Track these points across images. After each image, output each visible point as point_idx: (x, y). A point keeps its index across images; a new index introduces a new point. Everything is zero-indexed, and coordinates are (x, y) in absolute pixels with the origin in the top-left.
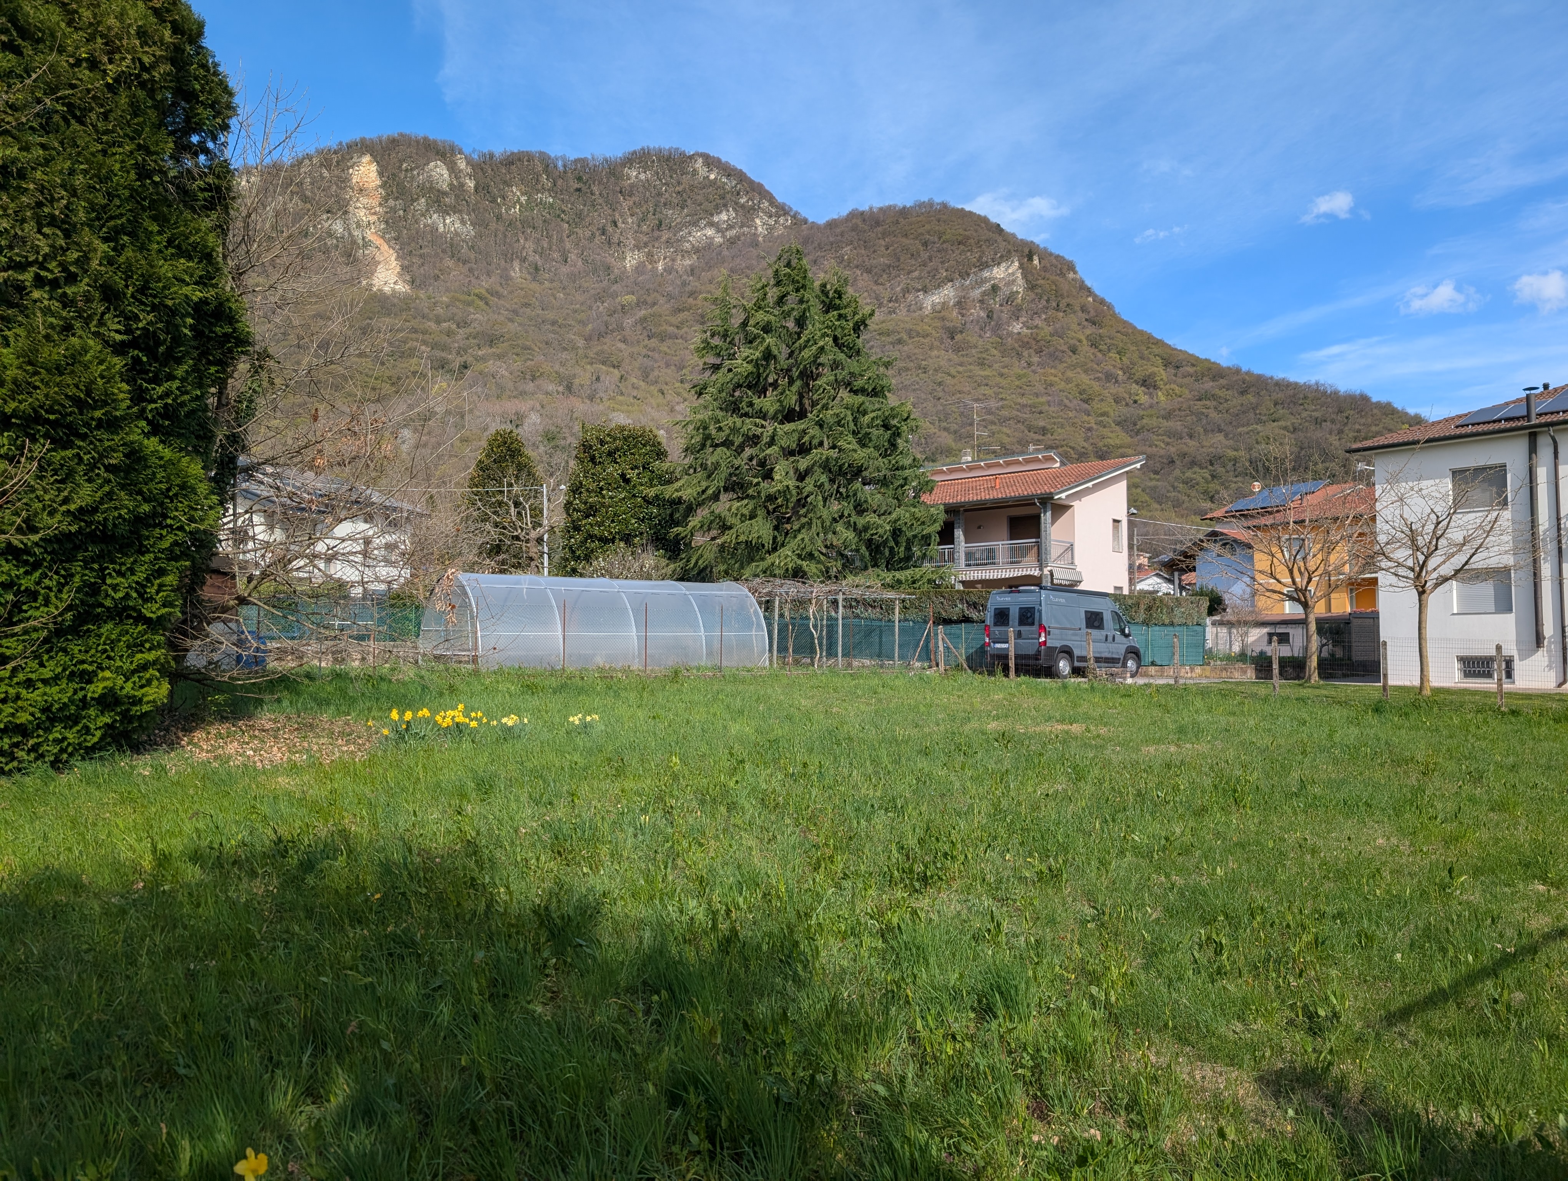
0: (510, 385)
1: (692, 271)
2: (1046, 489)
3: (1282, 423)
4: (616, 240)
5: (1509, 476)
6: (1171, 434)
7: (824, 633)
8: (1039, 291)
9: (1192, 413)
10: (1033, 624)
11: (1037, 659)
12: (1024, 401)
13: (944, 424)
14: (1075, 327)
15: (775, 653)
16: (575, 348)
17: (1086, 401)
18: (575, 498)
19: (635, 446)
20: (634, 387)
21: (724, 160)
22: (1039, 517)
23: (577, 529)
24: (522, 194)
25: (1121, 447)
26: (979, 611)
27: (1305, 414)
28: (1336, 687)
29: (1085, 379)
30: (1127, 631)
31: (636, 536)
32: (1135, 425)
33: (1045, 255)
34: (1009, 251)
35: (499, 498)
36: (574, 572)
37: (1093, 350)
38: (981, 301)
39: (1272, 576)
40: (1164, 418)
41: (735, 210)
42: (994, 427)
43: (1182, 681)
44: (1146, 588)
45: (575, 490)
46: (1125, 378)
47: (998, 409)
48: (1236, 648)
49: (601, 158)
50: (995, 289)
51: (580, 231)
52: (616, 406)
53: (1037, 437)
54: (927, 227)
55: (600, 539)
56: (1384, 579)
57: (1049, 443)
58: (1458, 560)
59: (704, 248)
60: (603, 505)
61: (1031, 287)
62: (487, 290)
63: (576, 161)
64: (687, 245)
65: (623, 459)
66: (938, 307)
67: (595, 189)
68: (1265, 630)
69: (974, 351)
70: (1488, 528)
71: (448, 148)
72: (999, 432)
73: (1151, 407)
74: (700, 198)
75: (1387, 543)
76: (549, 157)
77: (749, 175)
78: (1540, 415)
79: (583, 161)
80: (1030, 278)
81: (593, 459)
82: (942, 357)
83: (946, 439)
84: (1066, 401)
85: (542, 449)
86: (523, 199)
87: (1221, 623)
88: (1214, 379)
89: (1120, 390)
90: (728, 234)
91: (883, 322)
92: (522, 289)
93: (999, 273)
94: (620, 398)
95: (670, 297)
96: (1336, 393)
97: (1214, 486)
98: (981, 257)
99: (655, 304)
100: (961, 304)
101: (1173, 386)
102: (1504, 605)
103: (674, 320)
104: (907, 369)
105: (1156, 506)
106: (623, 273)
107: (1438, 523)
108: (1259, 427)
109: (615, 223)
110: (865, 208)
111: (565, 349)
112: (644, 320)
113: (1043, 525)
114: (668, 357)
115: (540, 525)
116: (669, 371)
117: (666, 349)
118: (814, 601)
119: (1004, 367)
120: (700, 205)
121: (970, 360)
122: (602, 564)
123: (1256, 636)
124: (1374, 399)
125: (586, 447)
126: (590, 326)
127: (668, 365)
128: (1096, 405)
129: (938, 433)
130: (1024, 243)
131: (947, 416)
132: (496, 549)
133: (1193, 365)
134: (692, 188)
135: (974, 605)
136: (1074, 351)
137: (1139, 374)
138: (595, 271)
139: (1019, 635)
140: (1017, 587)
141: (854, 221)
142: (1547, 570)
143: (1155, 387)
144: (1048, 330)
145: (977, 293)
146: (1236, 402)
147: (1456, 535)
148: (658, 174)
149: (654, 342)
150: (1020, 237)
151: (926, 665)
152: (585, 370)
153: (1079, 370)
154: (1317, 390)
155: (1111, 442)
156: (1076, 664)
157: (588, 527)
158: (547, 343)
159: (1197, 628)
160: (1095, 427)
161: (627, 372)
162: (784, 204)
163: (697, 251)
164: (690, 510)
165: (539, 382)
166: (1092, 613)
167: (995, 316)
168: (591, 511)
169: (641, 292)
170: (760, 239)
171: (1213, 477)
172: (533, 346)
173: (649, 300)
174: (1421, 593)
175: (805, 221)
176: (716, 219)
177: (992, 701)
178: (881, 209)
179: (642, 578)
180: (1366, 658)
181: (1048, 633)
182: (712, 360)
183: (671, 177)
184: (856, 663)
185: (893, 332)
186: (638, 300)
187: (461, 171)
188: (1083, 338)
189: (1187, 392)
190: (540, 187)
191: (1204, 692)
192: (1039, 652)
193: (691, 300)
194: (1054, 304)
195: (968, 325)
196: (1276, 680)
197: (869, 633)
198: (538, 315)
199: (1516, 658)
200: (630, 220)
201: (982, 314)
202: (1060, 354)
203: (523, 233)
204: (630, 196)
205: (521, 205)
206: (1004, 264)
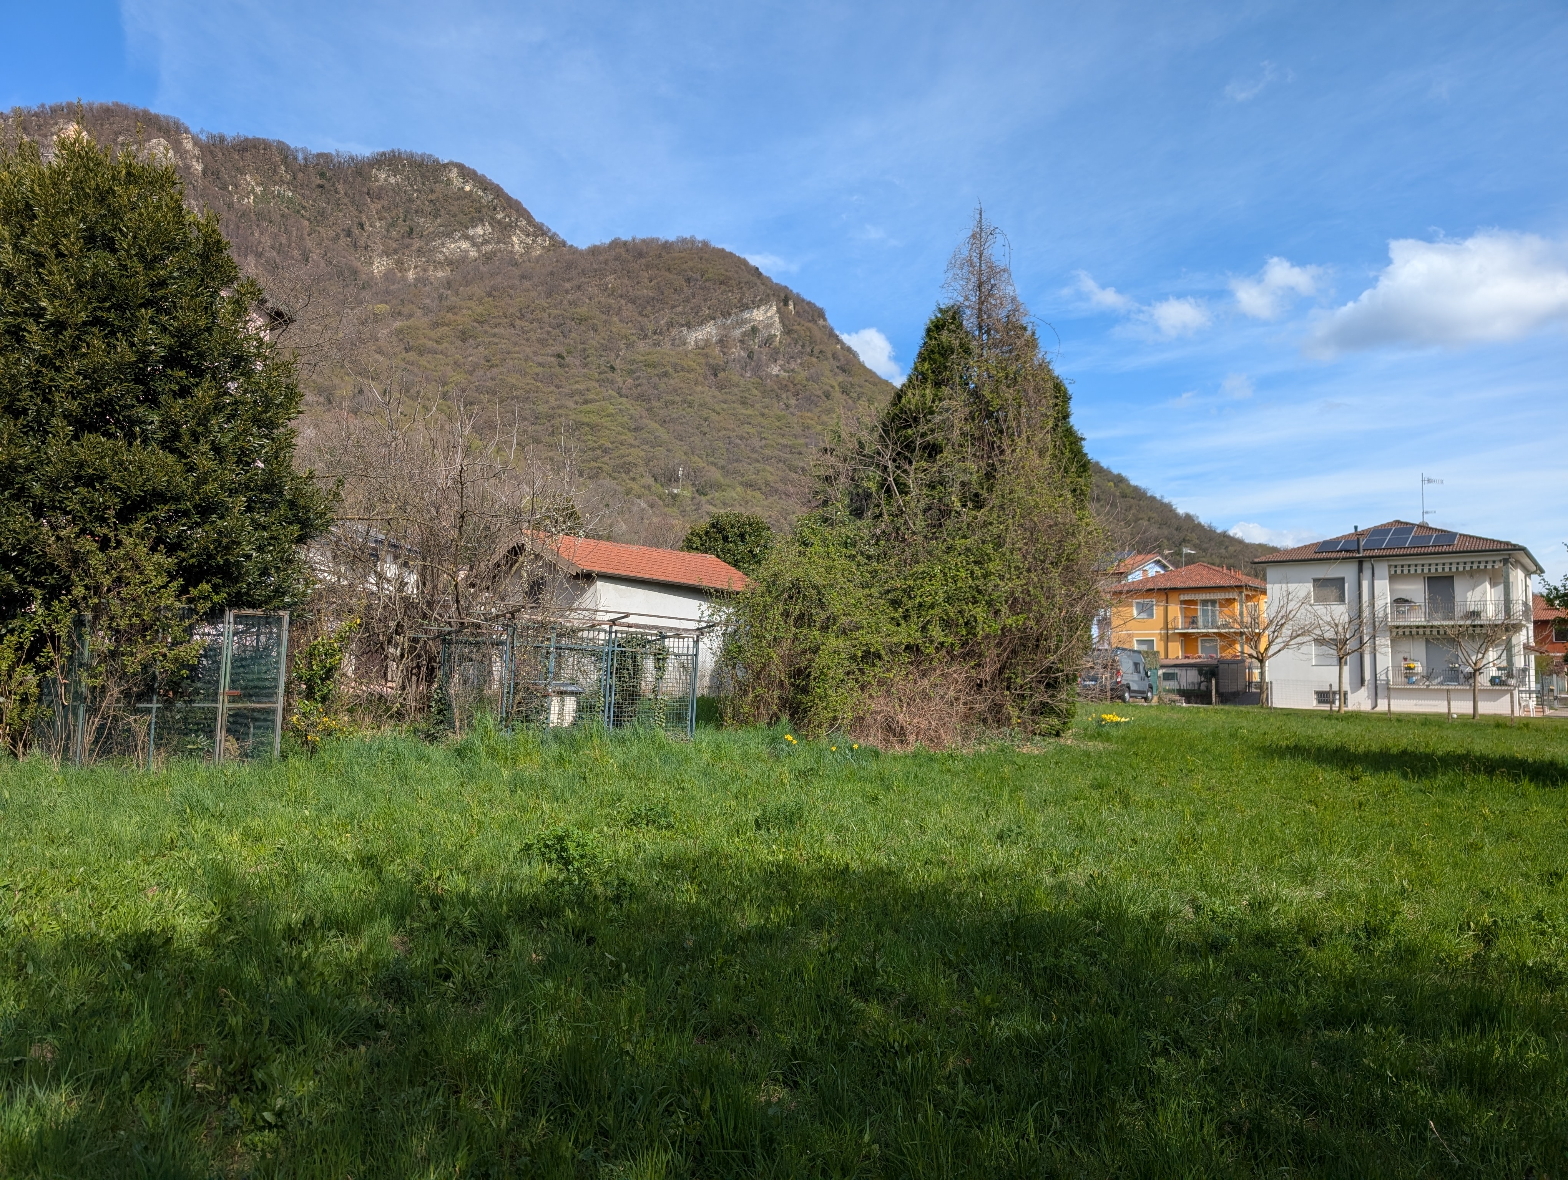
1: (449, 284)
4: (362, 243)
5: (1347, 584)
8: (795, 336)
12: (784, 441)
13: (712, 459)
14: (827, 373)
21: (480, 172)
24: (258, 184)
33: (799, 301)
34: (768, 295)
37: (844, 397)
38: (742, 342)
41: (491, 225)
42: (758, 465)
47: (761, 447)
49: (346, 155)
50: (754, 330)
51: (323, 231)
53: (798, 477)
54: (690, 264)
59: (458, 261)
61: (788, 331)
63: (319, 155)
64: (440, 256)
66: (701, 344)
67: (340, 187)
69: (736, 389)
71: (171, 124)
72: (764, 470)
74: (454, 209)
76: (288, 148)
77: (506, 190)
78: (1363, 549)
79: (326, 157)
80: (787, 323)
82: (706, 393)
83: (716, 474)
86: (259, 189)
90: (484, 249)
91: (648, 354)
93: (758, 315)
95: (427, 310)
98: (741, 299)
99: (410, 316)
100: (723, 342)
102: (1343, 661)
103: (432, 334)
104: (674, 403)
106: (372, 278)
109: (361, 226)
110: (627, 238)
112: (399, 332)
114: (430, 372)
116: (430, 387)
117: (425, 363)
119: (765, 408)
120: (455, 216)
121: (734, 398)
126: (341, 334)
127: (428, 380)
129: (707, 468)
130: (779, 287)
131: (714, 451)
134: (446, 198)
136: (827, 396)
138: (340, 274)
141: (617, 250)
144: (804, 374)
145: (737, 333)
148: (409, 179)
149: (412, 356)
150: (775, 281)
152: (344, 382)
153: (832, 415)
162: (543, 224)
163: (450, 263)
167: (755, 358)
169: (394, 302)
170: (517, 257)
173: (405, 311)
175: (564, 244)
176: (471, 232)
178: (644, 241)
183: (424, 184)
185: (659, 365)
186: (392, 310)
187: (187, 152)
188: (835, 384)
190: (277, 178)
193: (450, 315)
194: (809, 350)
195: (730, 364)
199: (1348, 692)
200: (378, 224)
201: (742, 353)
202: (815, 399)
203: (258, 226)
204: (378, 199)
205: (256, 195)
206: (763, 307)
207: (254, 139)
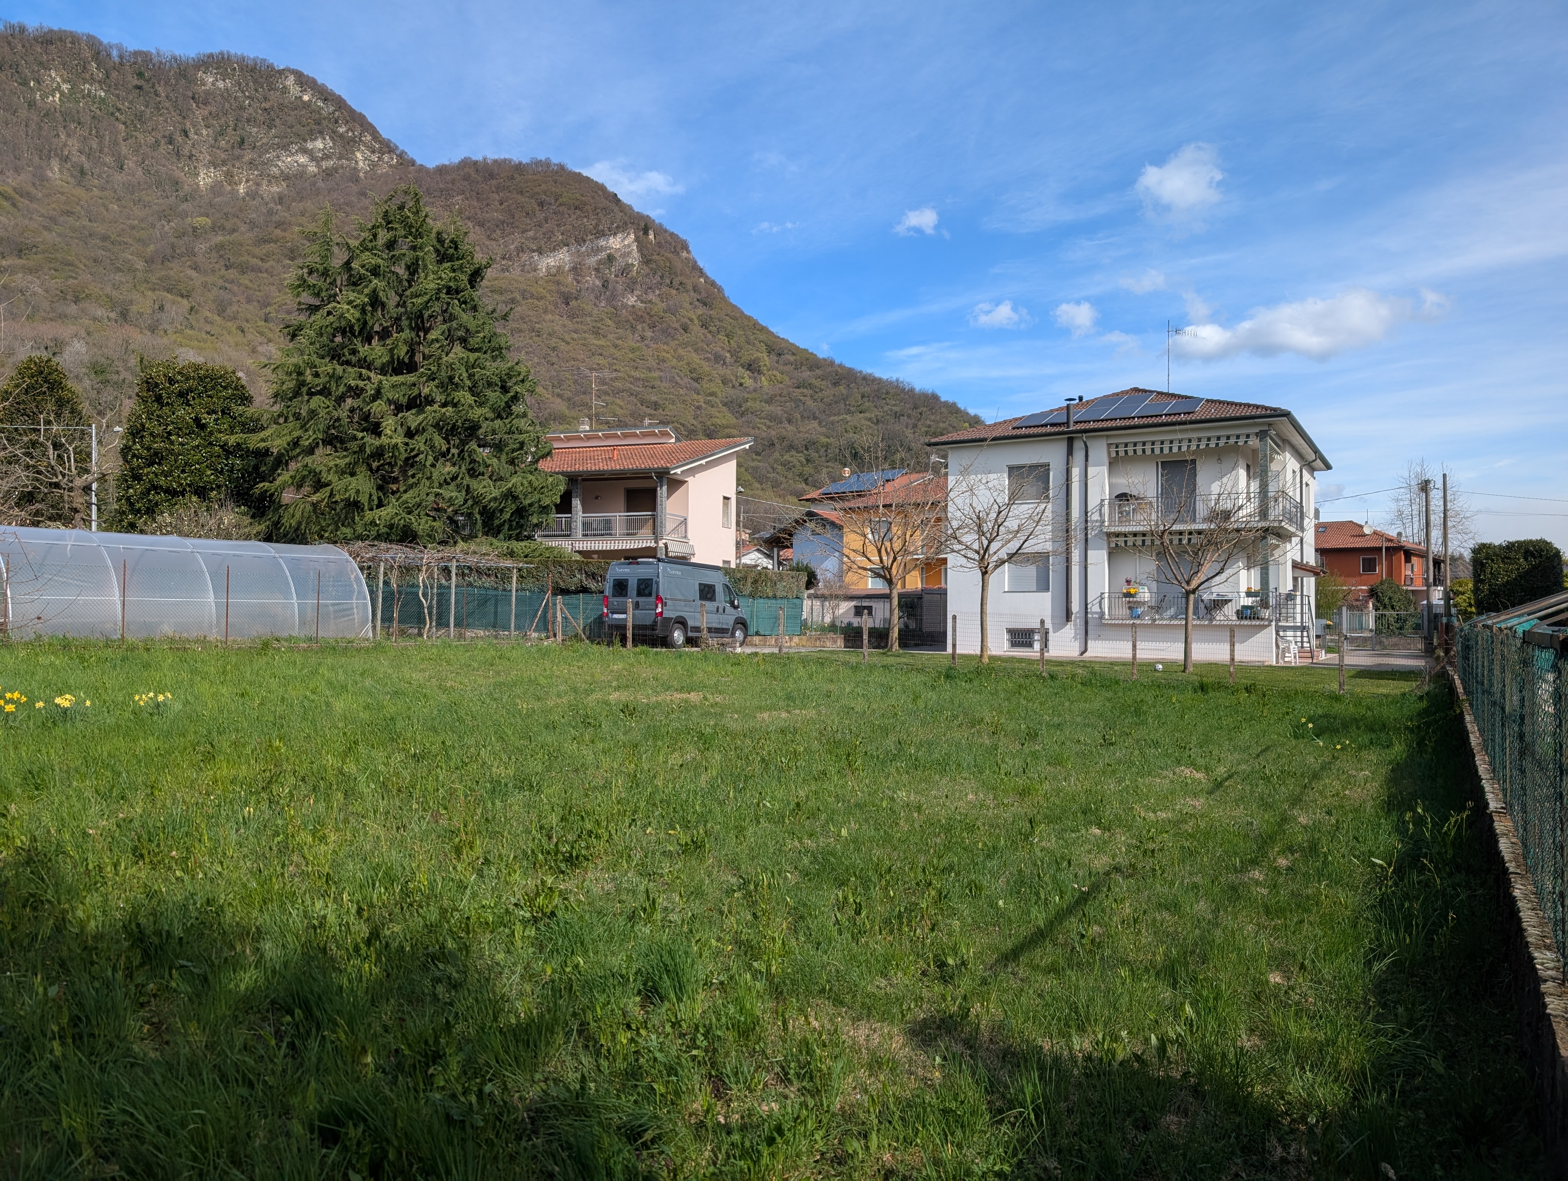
0: (46, 305)
1: (281, 199)
2: (663, 463)
3: (867, 415)
4: (186, 152)
5: (1051, 474)
6: (772, 418)
7: (434, 602)
8: (654, 266)
9: (791, 400)
10: (650, 595)
11: (653, 630)
12: (637, 374)
13: (557, 391)
14: (687, 305)
15: (379, 622)
16: (132, 270)
17: (696, 380)
18: (134, 442)
19: (213, 388)
20: (207, 321)
21: (320, 81)
22: (655, 491)
23: (137, 478)
24: (64, 81)
25: (727, 427)
26: (598, 582)
27: (886, 408)
28: (913, 655)
29: (696, 358)
30: (736, 603)
31: (212, 489)
32: (740, 407)
33: (660, 231)
34: (626, 223)
35: (33, 437)
36: (132, 527)
37: (704, 331)
38: (597, 270)
39: (864, 554)
40: (766, 402)
41: (332, 138)
42: (607, 398)
43: (785, 650)
44: (749, 562)
45: (136, 432)
46: (732, 361)
47: (611, 379)
48: (828, 619)
49: (168, 55)
50: (610, 258)
51: (141, 137)
52: (184, 341)
53: (649, 411)
54: (544, 187)
55: (167, 491)
56: (953, 560)
57: (661, 418)
58: (1013, 546)
59: (295, 176)
60: (171, 452)
61: (646, 261)
62: (15, 189)
63: (137, 53)
64: (275, 170)
65: (197, 401)
66: (553, 271)
67: (160, 89)
68: (853, 603)
69: (588, 319)
70: (1036, 518)
72: (613, 403)
73: (755, 390)
74: (291, 120)
75: (958, 529)
76: (101, 43)
77: (349, 102)
78: (1076, 423)
79: (145, 56)
80: (645, 252)
81: (158, 399)
82: (556, 322)
83: (560, 406)
84: (678, 379)
85: (87, 383)
86: (65, 87)
87: (816, 597)
88: (811, 369)
89: (727, 372)
90: (324, 164)
91: (496, 279)
92: (62, 193)
93: (615, 243)
94: (189, 332)
95: (253, 225)
96: (912, 390)
97: (808, 470)
98: (597, 225)
99: (234, 230)
100: (576, 270)
101: (775, 372)
102: (1043, 585)
103: (257, 251)
104: (520, 331)
105: (757, 485)
106: (195, 191)
107: (1000, 512)
108: (848, 418)
109: (185, 133)
110: (478, 157)
111: (119, 270)
112: (220, 247)
113: (659, 499)
114: (251, 292)
115: (87, 471)
116: (251, 307)
117: (247, 282)
118: (424, 568)
119: (618, 339)
120: (291, 127)
121: (585, 328)
122: (168, 520)
123: (845, 608)
124: (943, 399)
125: (150, 385)
126: (152, 247)
127: (249, 301)
128: (705, 384)
129: (552, 399)
130: (640, 217)
131: (561, 383)
132: (28, 498)
133: (793, 354)
134: (281, 107)
135: (593, 576)
136: (686, 330)
137: (746, 358)
138: (159, 184)
139: (637, 606)
140: (636, 558)
141: (466, 170)
142: (1076, 556)
143: (759, 372)
144: (661, 306)
145: (592, 261)
146: (829, 392)
147: (1012, 524)
148: (240, 84)
149: (232, 274)
150: (636, 210)
151: (543, 635)
152: (144, 296)
153: (690, 348)
154: (897, 387)
155: (718, 421)
156: (690, 634)
157: (151, 476)
158: (95, 261)
159: (796, 601)
160: (704, 406)
161: (199, 304)
162: (389, 141)
163: (287, 178)
164: (281, 461)
165: (86, 305)
166: (705, 585)
167: (610, 286)
168: (155, 458)
169: (218, 216)
170: (361, 174)
171: (808, 461)
172: (77, 262)
173: (228, 225)
174: (984, 573)
175: (413, 163)
176: (310, 145)
177: (612, 671)
178: (495, 161)
179: (218, 536)
180: (933, 630)
181: (664, 605)
182: (307, 298)
183: (256, 90)
184: (469, 634)
185: (506, 291)
186: (214, 224)
188: (694, 317)
189: (787, 379)
190: (87, 76)
191: (804, 661)
192: (655, 622)
193: (278, 232)
194: (668, 281)
195: (583, 293)
196: (866, 650)
197: (484, 601)
198: (84, 227)
199: (1051, 630)
200: (204, 132)
201: (598, 283)
202: (673, 332)
203: (65, 127)
204: (205, 104)
205: (62, 94)
206: (620, 235)
207: (60, 31)
